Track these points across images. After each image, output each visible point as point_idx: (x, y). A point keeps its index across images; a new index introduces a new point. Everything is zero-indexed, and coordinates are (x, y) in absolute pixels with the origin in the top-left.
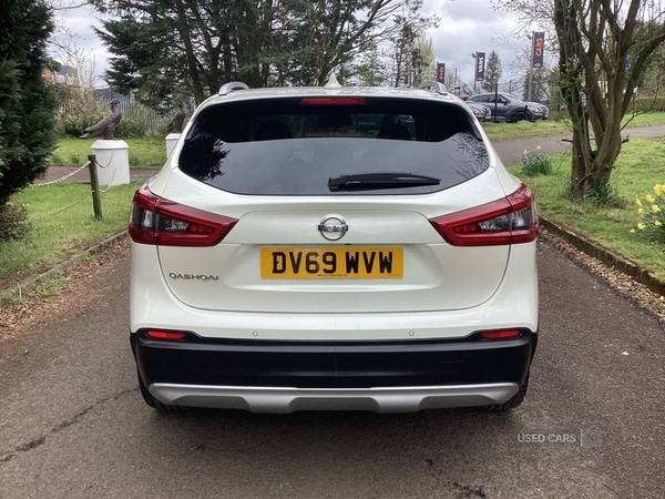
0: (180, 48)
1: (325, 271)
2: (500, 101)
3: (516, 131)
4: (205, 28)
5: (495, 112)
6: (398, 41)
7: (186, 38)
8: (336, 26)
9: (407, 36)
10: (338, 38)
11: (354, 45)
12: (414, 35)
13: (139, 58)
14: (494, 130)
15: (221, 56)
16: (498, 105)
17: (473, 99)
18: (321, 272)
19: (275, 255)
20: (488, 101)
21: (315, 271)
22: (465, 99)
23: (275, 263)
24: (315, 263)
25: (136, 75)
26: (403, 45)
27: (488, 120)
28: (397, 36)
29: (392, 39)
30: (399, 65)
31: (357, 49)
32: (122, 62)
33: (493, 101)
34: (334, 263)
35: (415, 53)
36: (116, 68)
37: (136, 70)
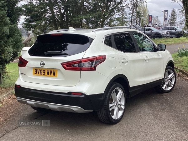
0: (50, 13)
1: (43, 74)
2: (173, 29)
3: (179, 41)
4: (59, 6)
5: (171, 33)
6: (132, 8)
7: (52, 10)
8: (108, 3)
9: (135, 6)
10: (109, 8)
11: (115, 10)
12: (138, 6)
13: (34, 17)
14: (170, 40)
15: (65, 15)
16: (172, 31)
17: (162, 29)
18: (42, 74)
19: (35, 70)
20: (169, 30)
21: (41, 74)
22: (159, 29)
23: (35, 72)
24: (42, 72)
25: (33, 24)
26: (133, 10)
27: (169, 37)
28: (131, 6)
29: (129, 8)
30: (132, 17)
31: (116, 12)
32: (28, 19)
33: (170, 30)
34: (45, 72)
35: (138, 13)
36: (26, 22)
37: (33, 22)
